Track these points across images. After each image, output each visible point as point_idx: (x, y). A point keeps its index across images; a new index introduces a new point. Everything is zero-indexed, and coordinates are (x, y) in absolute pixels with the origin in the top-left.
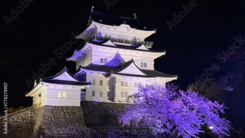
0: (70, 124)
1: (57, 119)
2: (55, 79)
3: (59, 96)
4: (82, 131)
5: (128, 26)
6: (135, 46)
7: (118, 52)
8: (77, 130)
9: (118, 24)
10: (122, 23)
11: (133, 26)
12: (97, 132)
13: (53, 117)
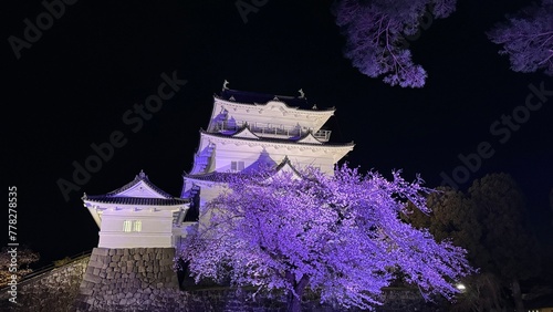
0: (146, 285)
1: (118, 275)
2: (119, 194)
3: (128, 228)
4: (170, 299)
5: (282, 105)
6: (296, 137)
7: (264, 151)
8: (157, 297)
9: (264, 102)
10: (272, 99)
11: (293, 103)
12: (202, 299)
13: (109, 270)
